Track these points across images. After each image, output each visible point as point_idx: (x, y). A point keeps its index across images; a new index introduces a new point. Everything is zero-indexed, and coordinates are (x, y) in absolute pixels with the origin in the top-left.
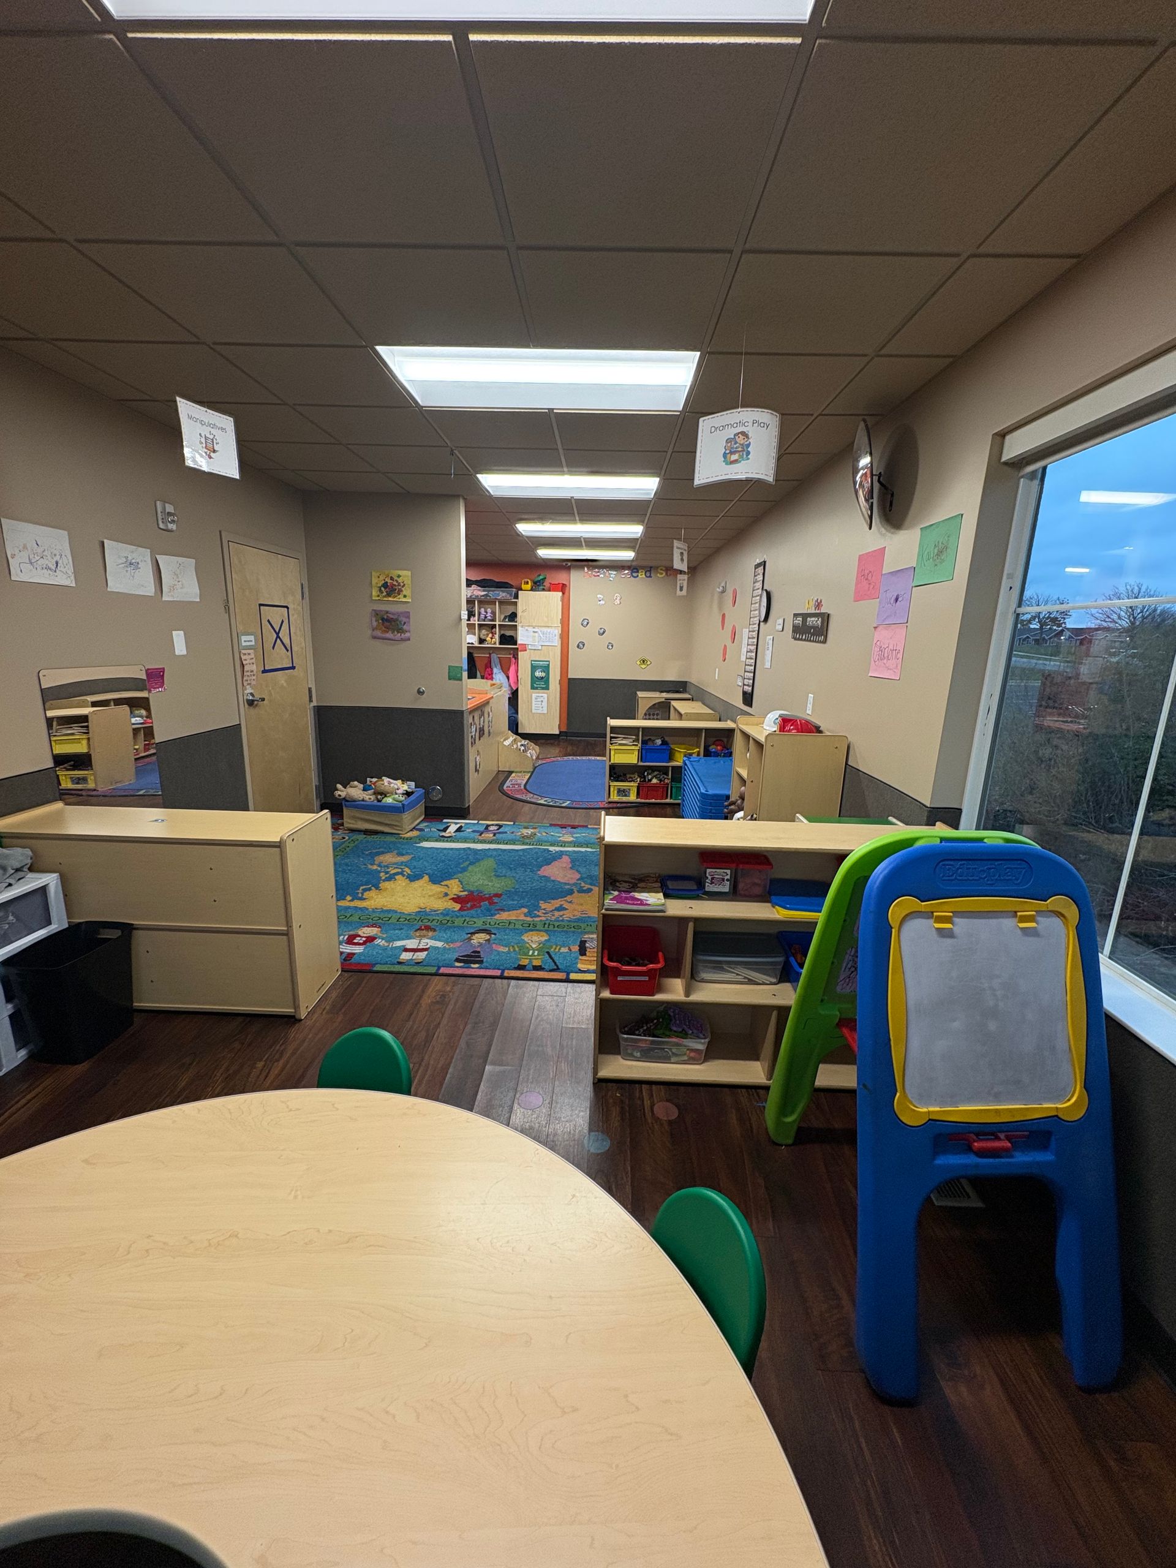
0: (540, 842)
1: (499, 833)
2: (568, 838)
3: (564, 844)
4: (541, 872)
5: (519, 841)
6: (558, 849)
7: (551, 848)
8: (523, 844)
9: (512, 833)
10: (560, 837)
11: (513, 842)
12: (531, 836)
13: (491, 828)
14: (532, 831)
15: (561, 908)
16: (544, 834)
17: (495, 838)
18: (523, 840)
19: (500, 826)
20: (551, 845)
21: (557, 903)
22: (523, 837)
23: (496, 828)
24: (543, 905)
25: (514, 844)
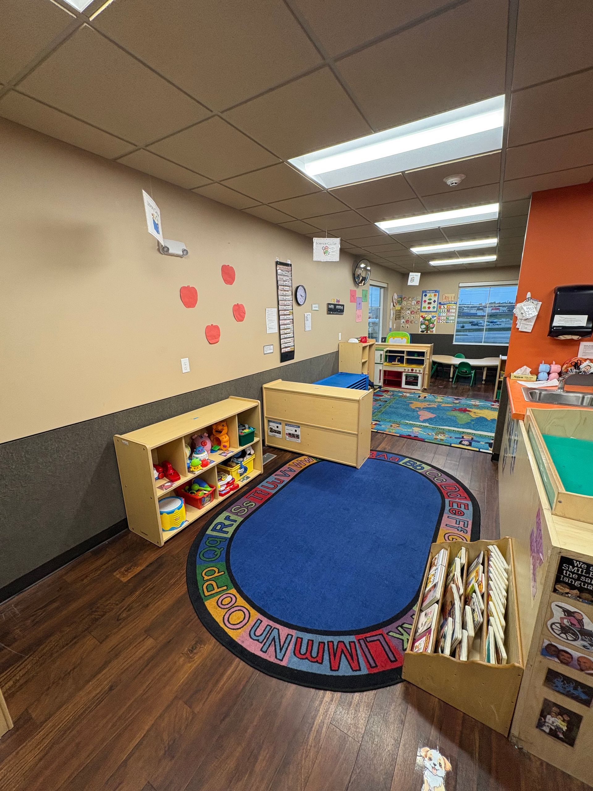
0: (433, 429)
1: (459, 438)
2: (416, 429)
3: (420, 427)
4: (435, 415)
5: (447, 431)
6: (424, 424)
7: (427, 425)
8: (443, 429)
9: (451, 437)
10: (420, 431)
11: (449, 431)
12: (439, 434)
13: (467, 443)
14: (438, 437)
15: (429, 405)
16: (430, 434)
17: (463, 435)
18: (443, 432)
19: (460, 443)
20: (427, 427)
21: (430, 406)
22: (444, 433)
23: (463, 442)
24: (436, 407)
25: (449, 430)
